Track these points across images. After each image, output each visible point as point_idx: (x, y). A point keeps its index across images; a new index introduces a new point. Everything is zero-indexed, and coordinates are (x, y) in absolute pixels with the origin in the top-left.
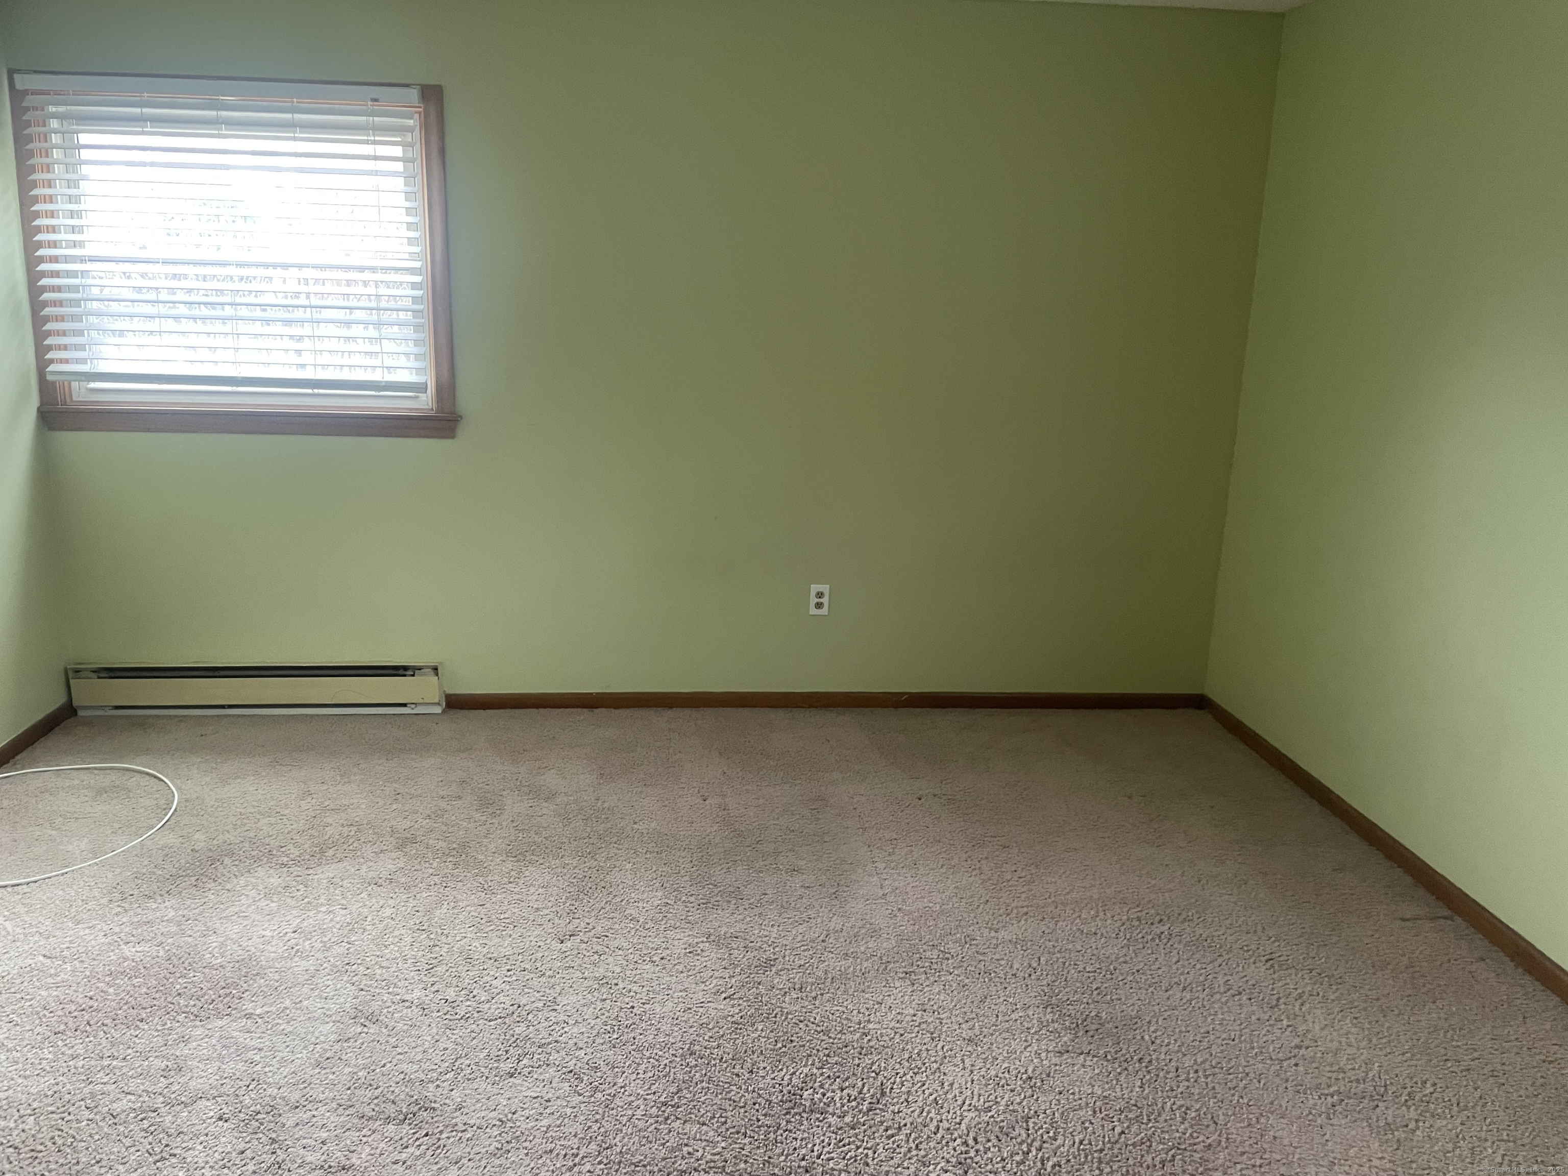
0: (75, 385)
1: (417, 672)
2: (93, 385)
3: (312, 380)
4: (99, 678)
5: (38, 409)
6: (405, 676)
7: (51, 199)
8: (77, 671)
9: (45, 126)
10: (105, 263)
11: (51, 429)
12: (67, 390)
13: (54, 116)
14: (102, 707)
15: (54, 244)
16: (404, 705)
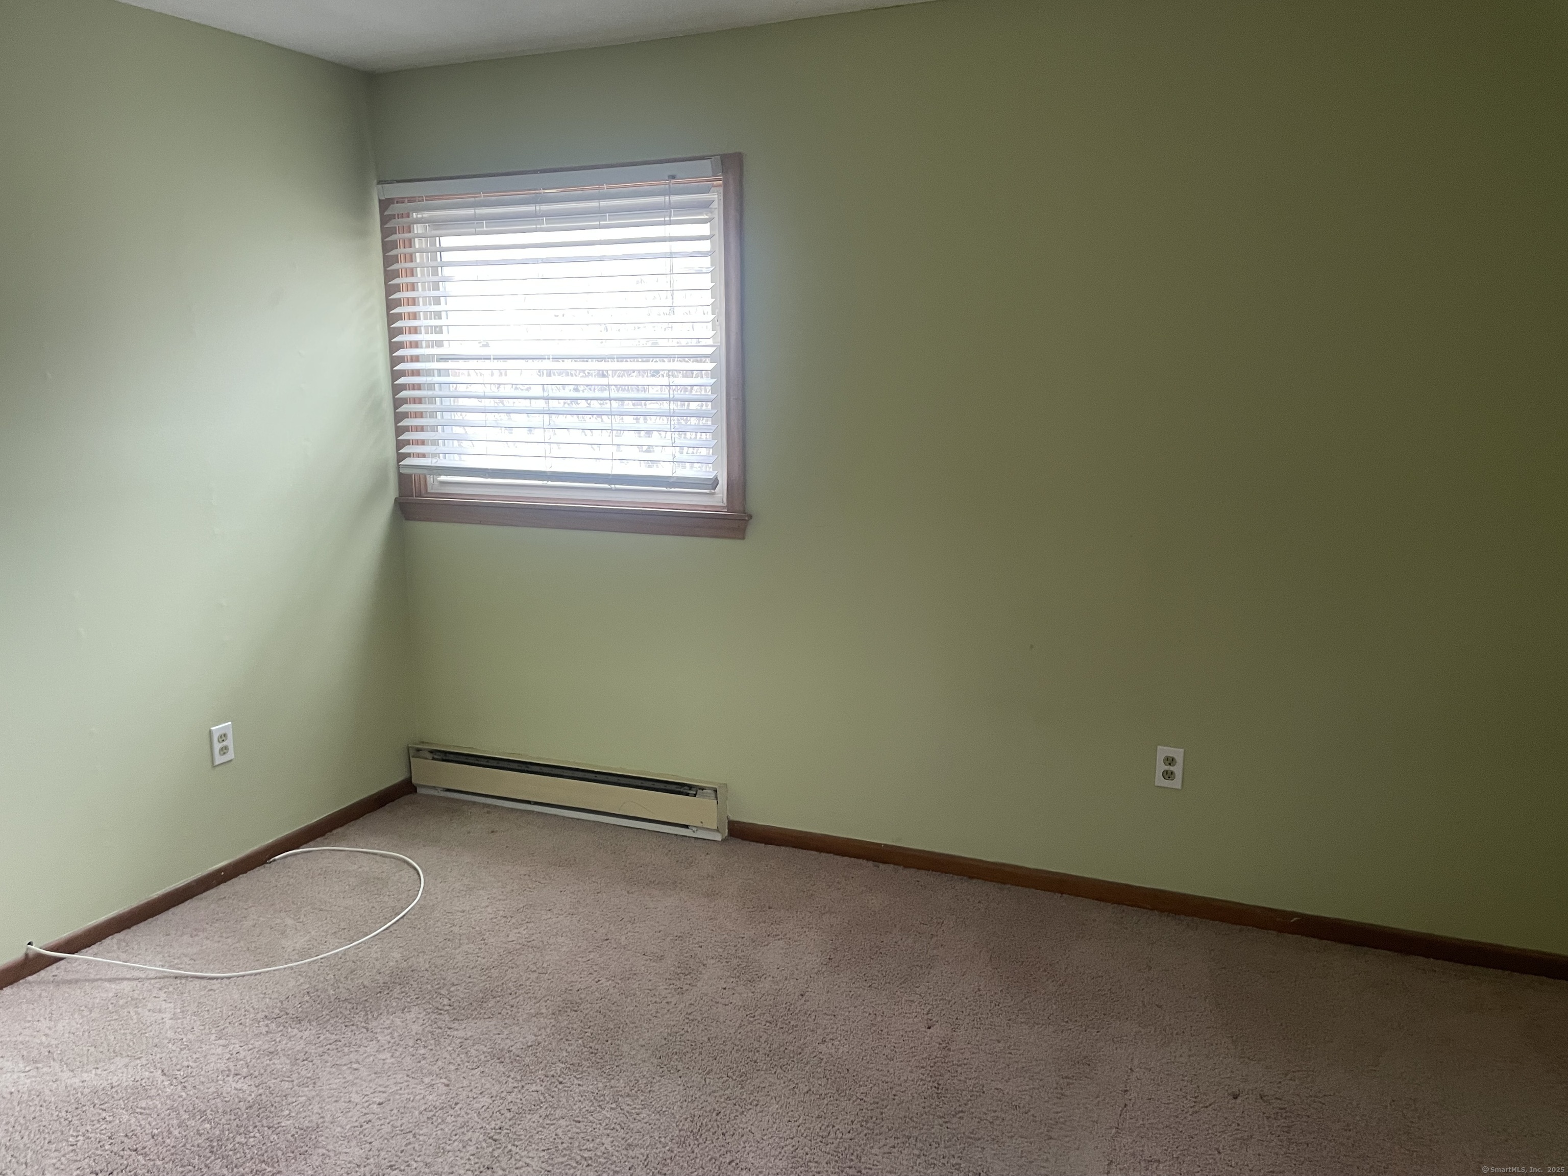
0: (430, 479)
1: (699, 791)
2: (443, 478)
3: (609, 475)
4: (434, 759)
5: (396, 500)
6: (687, 794)
7: (413, 302)
8: (418, 750)
9: (410, 232)
10: (471, 361)
11: (407, 519)
12: (422, 483)
13: (418, 221)
14: (434, 788)
15: (415, 345)
16: (687, 827)
